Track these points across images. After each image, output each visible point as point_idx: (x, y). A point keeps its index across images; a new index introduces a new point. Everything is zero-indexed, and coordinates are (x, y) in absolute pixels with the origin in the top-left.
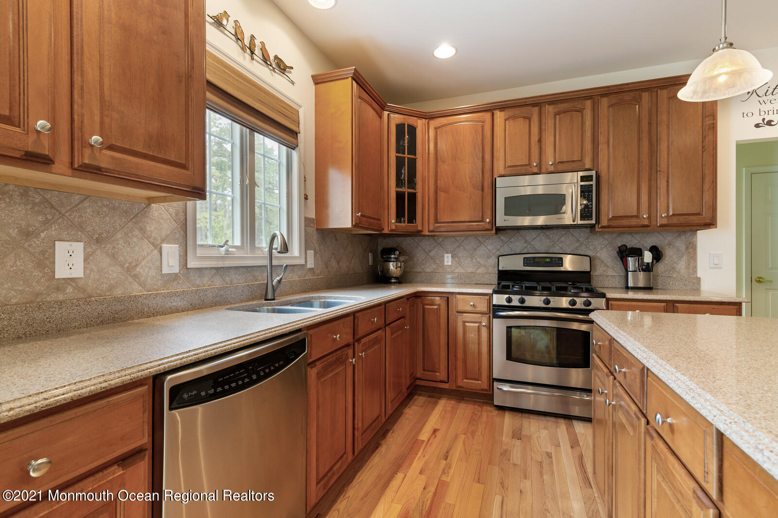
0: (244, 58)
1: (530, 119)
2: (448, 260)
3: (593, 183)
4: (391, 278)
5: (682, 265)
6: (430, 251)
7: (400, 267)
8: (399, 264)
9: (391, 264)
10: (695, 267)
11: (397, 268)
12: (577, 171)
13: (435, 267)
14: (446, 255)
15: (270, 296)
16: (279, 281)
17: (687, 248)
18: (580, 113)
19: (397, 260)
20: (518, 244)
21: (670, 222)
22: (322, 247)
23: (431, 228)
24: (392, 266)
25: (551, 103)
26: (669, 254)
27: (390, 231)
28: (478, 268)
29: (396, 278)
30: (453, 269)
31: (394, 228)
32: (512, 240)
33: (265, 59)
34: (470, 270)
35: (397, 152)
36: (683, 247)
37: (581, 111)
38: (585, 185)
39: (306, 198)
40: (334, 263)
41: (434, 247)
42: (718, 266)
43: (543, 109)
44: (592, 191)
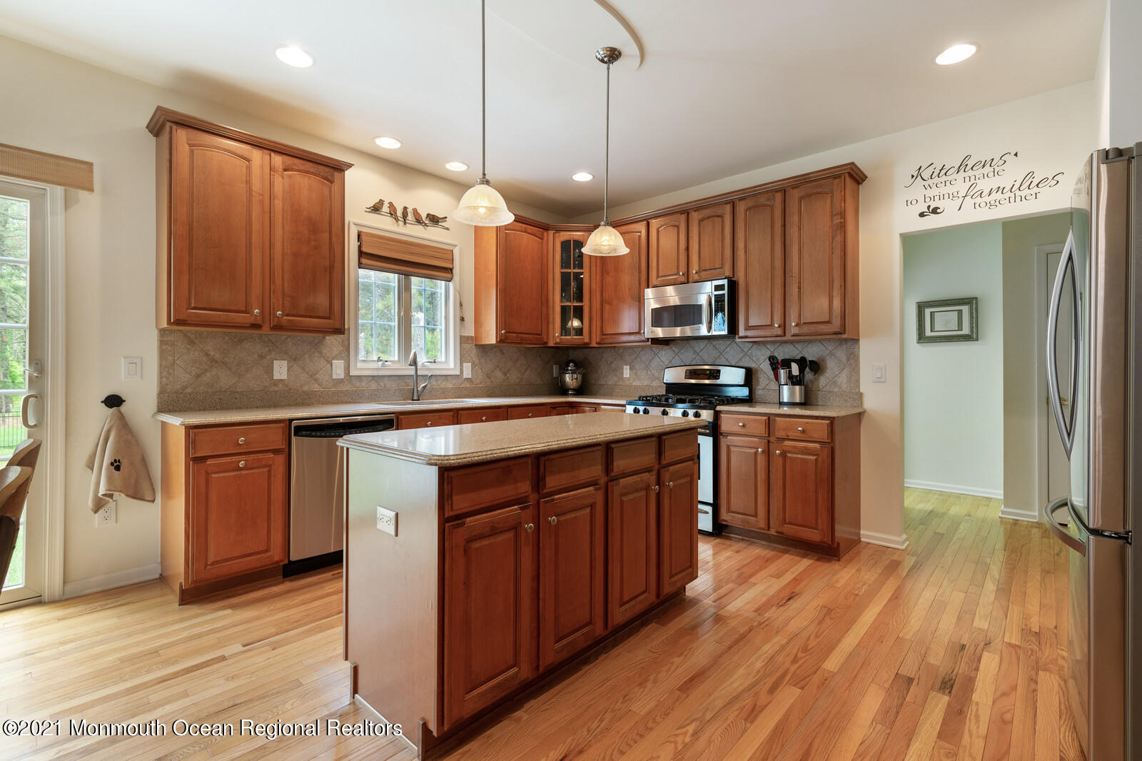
0: (398, 225)
1: (678, 227)
2: (627, 372)
3: (725, 292)
4: (568, 390)
5: (843, 379)
6: (612, 363)
7: (576, 379)
8: (575, 376)
9: (567, 375)
10: (858, 381)
11: (572, 380)
12: (711, 280)
13: (616, 379)
14: (625, 367)
15: (415, 398)
16: (424, 387)
17: (848, 359)
18: (720, 219)
19: (573, 372)
20: (688, 355)
21: (802, 332)
22: (483, 360)
23: (598, 341)
24: (568, 378)
25: (697, 209)
26: (831, 366)
27: (555, 344)
28: (652, 381)
29: (573, 390)
30: (631, 381)
31: (558, 341)
32: (683, 351)
33: (419, 221)
34: (646, 383)
35: (562, 267)
36: (844, 359)
37: (721, 216)
38: (718, 295)
39: (462, 319)
40: (499, 374)
41: (615, 359)
42: (881, 380)
43: (690, 215)
44: (724, 301)
